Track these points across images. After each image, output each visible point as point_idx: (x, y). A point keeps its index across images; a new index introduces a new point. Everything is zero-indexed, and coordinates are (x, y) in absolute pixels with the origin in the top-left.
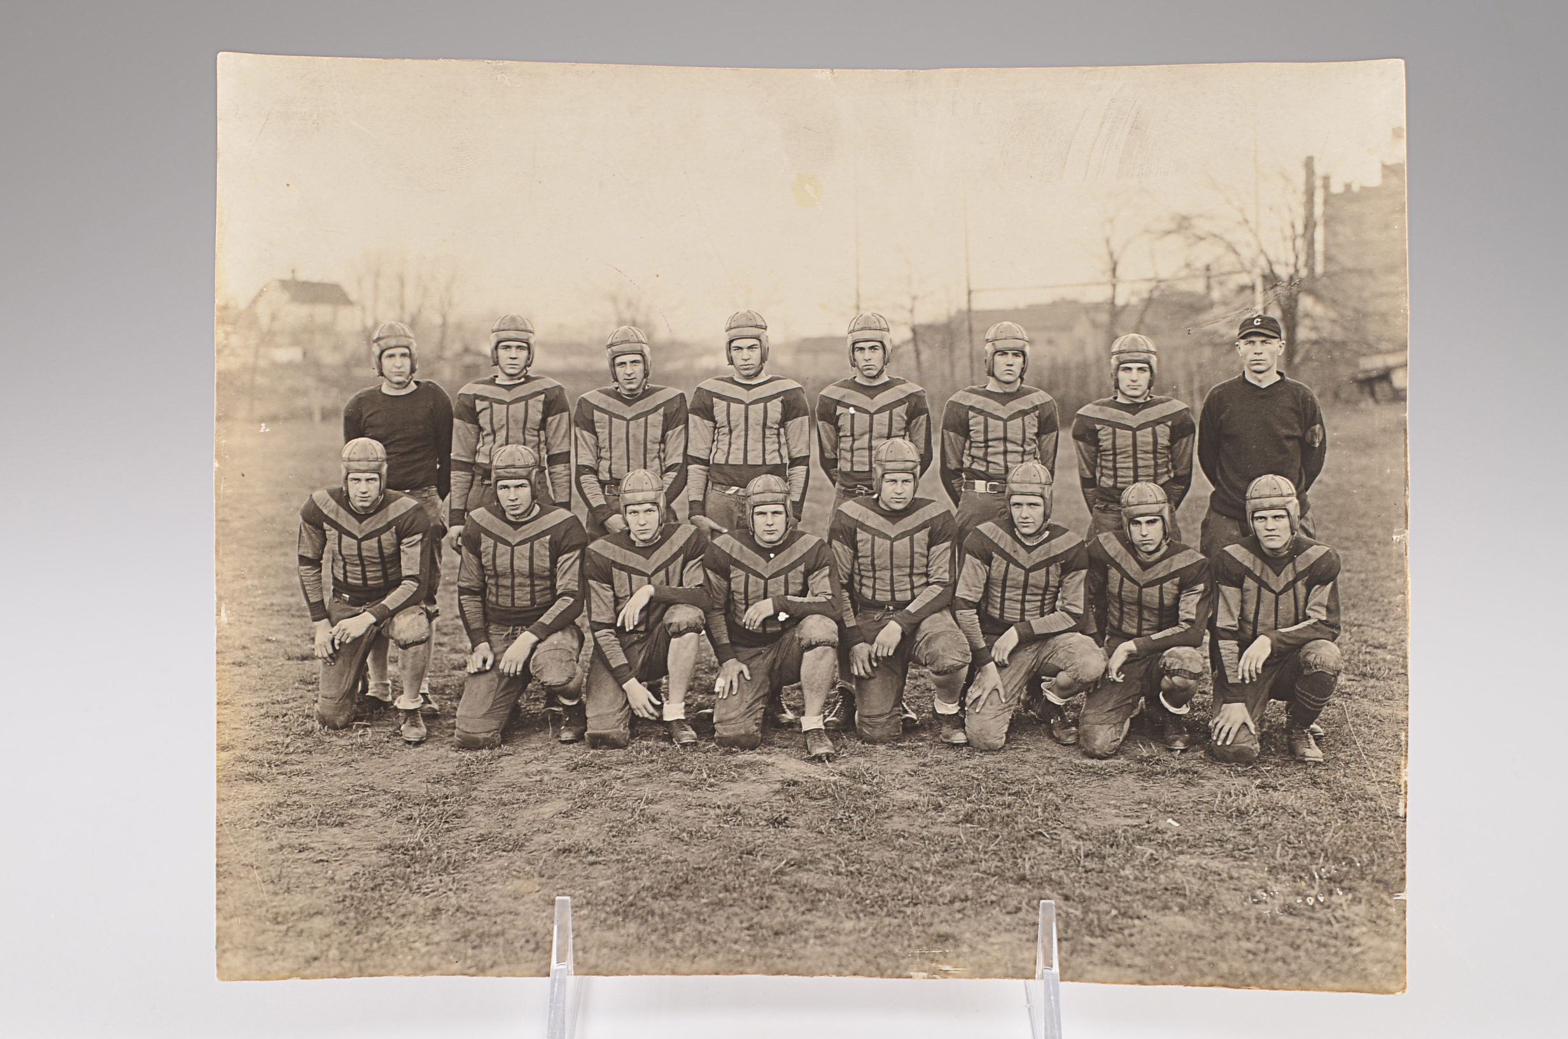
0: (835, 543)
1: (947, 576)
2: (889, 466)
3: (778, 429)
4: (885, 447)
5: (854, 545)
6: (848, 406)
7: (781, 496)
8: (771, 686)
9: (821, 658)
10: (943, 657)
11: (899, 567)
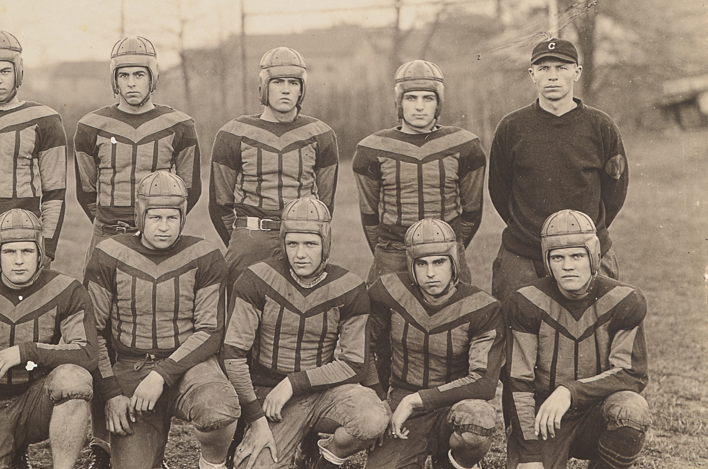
0: (91, 284)
1: (215, 321)
2: (154, 201)
3: (31, 160)
4: (149, 180)
5: (112, 287)
6: (109, 136)
7: (32, 233)
8: (15, 444)
9: (73, 413)
10: (209, 411)
11: (162, 311)
